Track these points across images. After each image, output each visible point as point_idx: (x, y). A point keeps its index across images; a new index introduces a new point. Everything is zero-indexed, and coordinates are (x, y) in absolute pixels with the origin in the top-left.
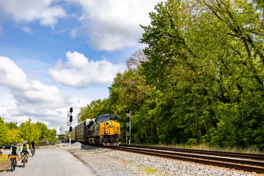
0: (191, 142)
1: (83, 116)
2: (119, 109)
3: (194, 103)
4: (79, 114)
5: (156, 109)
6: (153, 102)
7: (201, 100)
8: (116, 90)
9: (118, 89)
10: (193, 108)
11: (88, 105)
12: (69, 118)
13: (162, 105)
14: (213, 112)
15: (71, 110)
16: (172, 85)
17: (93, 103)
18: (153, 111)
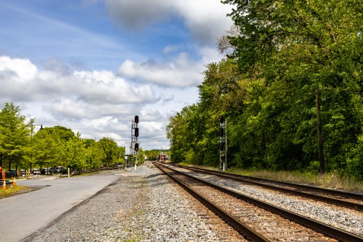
0: (315, 168)
1: (174, 129)
2: (213, 117)
3: (316, 101)
4: (169, 127)
5: (259, 114)
6: (256, 104)
7: (329, 96)
8: (207, 88)
9: (211, 87)
10: (314, 110)
11: (178, 114)
12: (134, 130)
13: (269, 108)
14: (351, 116)
15: (137, 119)
16: (279, 72)
17: (185, 110)
18: (255, 118)
